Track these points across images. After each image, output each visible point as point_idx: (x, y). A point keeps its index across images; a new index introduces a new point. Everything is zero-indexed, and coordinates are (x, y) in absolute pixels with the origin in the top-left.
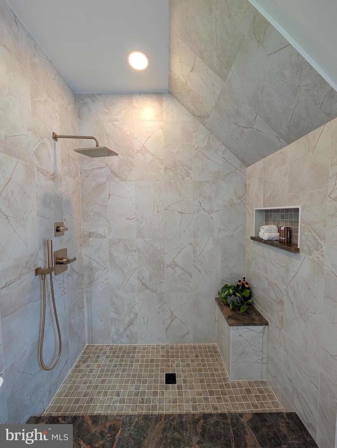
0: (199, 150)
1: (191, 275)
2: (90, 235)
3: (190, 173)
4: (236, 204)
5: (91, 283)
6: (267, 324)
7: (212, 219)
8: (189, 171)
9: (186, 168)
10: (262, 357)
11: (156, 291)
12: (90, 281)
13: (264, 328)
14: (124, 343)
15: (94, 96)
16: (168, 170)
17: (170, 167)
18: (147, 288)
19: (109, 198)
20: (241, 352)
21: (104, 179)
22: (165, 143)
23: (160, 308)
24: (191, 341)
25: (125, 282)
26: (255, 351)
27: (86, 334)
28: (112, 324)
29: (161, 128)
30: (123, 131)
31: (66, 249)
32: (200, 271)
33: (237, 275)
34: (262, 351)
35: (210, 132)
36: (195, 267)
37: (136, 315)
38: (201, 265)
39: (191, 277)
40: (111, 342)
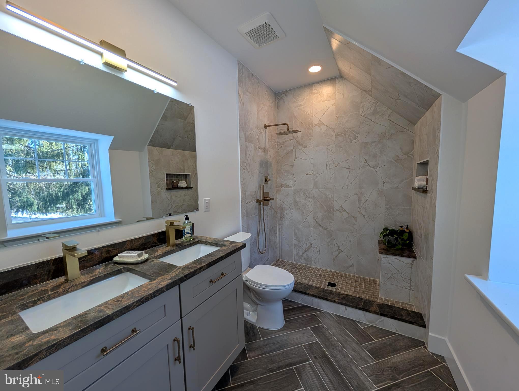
0: (366, 117)
1: (356, 219)
2: (282, 186)
3: (358, 137)
4: (402, 159)
5: (282, 218)
6: (415, 257)
7: (377, 173)
8: (357, 135)
9: (354, 133)
10: (411, 285)
11: (327, 229)
12: (281, 217)
13: (413, 261)
14: (302, 262)
15: (287, 92)
16: (338, 136)
17: (340, 134)
18: (320, 225)
19: (295, 160)
20: (390, 276)
21: (292, 148)
22: (337, 116)
23: (329, 242)
24: (355, 272)
25: (304, 220)
26: (403, 278)
27: (278, 252)
28: (294, 248)
29: (334, 105)
30: (306, 112)
31: (269, 192)
32: (364, 216)
33: (402, 223)
34: (410, 280)
35: (376, 101)
36: (360, 213)
37: (311, 244)
38: (366, 211)
39: (357, 221)
40: (294, 261)
